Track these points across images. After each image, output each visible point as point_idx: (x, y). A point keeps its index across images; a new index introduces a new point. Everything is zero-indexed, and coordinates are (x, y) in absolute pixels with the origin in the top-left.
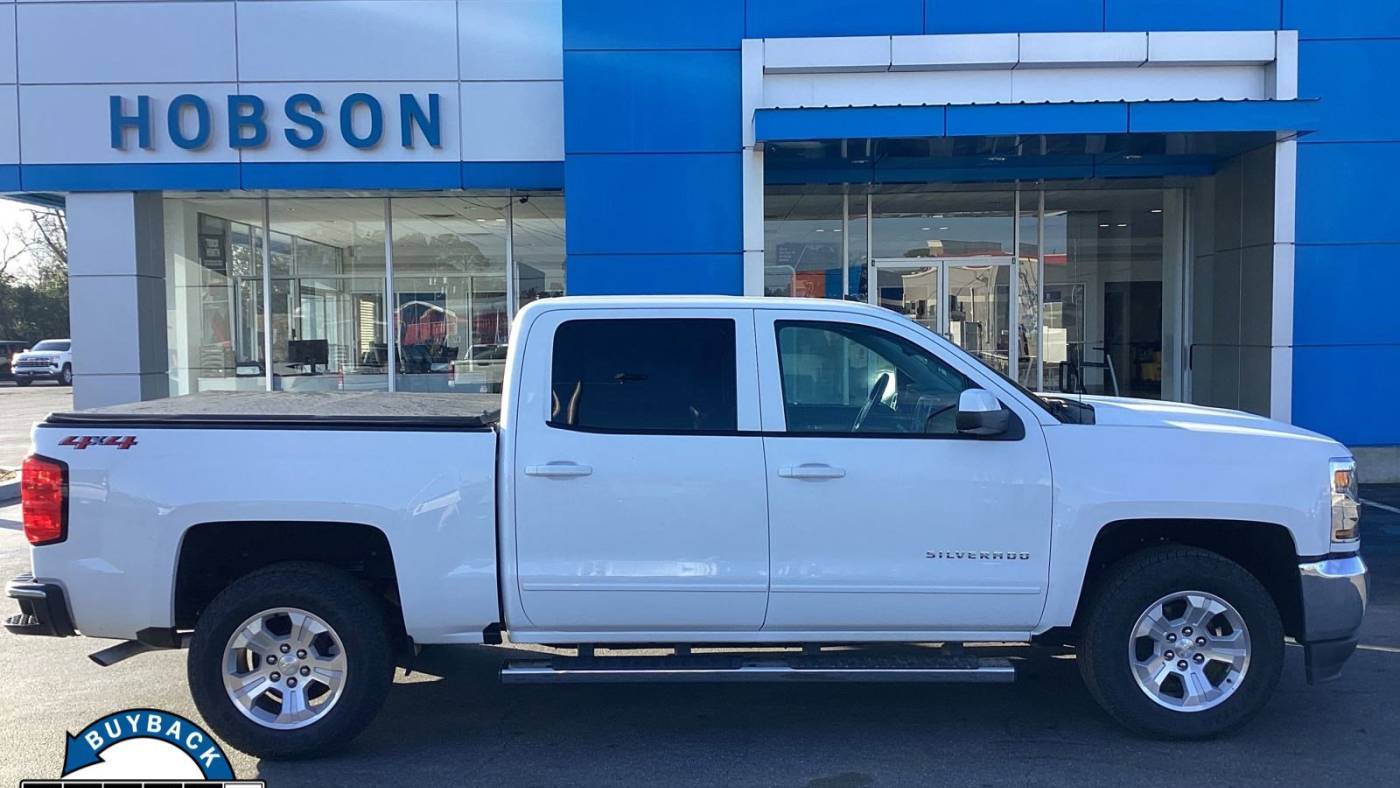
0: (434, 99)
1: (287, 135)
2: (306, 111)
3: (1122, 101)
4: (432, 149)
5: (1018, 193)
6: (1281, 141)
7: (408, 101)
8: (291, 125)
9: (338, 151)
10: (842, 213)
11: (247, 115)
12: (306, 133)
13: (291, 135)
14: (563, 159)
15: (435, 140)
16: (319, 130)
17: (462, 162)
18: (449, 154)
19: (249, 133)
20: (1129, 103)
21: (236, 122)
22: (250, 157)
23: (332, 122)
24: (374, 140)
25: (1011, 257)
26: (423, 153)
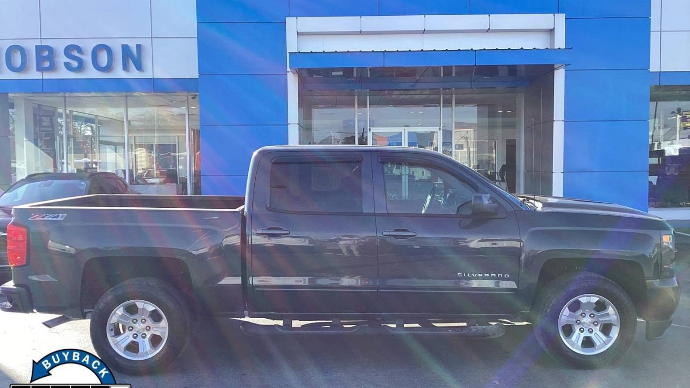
0: (139, 47)
1: (65, 65)
2: (75, 53)
3: (472, 49)
4: (138, 71)
5: (442, 95)
6: (557, 69)
7: (125, 49)
8: (67, 60)
9: (92, 73)
10: (354, 105)
11: (45, 55)
12: (75, 64)
13: (67, 66)
14: (198, 77)
15: (139, 67)
16: (81, 63)
17: (153, 78)
18: (148, 75)
19: (47, 64)
20: (476, 50)
21: (40, 59)
22: (47, 76)
23: (88, 58)
24: (108, 68)
25: (438, 127)
26: (134, 74)
